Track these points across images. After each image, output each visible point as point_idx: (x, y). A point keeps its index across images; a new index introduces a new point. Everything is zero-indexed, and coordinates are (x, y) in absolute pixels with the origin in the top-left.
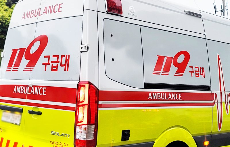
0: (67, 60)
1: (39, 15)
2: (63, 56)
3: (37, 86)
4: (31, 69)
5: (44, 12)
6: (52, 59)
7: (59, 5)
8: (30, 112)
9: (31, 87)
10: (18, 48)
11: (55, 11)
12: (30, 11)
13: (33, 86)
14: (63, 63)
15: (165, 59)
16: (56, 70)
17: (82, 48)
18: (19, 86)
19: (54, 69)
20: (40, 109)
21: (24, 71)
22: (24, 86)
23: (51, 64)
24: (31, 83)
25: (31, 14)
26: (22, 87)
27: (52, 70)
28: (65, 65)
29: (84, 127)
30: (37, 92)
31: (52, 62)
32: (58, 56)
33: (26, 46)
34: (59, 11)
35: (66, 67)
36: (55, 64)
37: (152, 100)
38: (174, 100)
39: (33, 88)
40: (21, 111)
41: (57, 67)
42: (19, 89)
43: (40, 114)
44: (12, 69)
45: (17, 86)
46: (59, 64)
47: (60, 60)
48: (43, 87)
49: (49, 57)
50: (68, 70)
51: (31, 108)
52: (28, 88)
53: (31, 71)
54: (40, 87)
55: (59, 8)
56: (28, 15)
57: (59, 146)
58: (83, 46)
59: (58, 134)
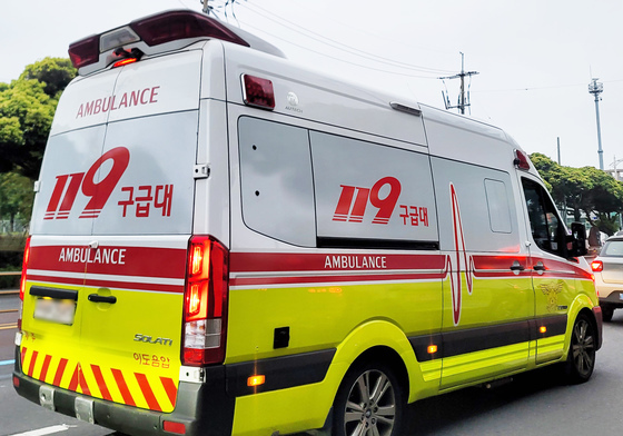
0: (168, 195)
1: (112, 109)
2: (159, 188)
3: (107, 248)
4: (96, 214)
5: (122, 103)
6: (138, 193)
7: (151, 90)
8: (93, 298)
9: (96, 250)
11: (144, 101)
12: (93, 102)
13: (99, 247)
14: (160, 201)
15: (356, 191)
16: (146, 215)
17: (197, 171)
18: (70, 247)
19: (142, 212)
20: (114, 292)
21: (80, 217)
22: (80, 247)
23: (136, 203)
24: (94, 241)
25: (96, 106)
26: (76, 249)
27: (138, 215)
28: (164, 205)
29: (200, 323)
30: (108, 258)
31: (137, 199)
32: (149, 188)
33: (85, 170)
34: (151, 101)
35: (166, 208)
36: (143, 204)
37: (332, 269)
38: (372, 268)
39: (98, 250)
40: (74, 296)
41: (147, 208)
42: (69, 255)
43: (112, 300)
44: (56, 215)
45: (66, 247)
46: (152, 203)
47: (153, 195)
48: (119, 248)
49: (131, 189)
50: (169, 215)
51: (94, 290)
52: (88, 252)
53: (95, 218)
54: (112, 248)
55: (152, 94)
56: (90, 108)
57: (150, 362)
58: (199, 167)
59: (149, 340)
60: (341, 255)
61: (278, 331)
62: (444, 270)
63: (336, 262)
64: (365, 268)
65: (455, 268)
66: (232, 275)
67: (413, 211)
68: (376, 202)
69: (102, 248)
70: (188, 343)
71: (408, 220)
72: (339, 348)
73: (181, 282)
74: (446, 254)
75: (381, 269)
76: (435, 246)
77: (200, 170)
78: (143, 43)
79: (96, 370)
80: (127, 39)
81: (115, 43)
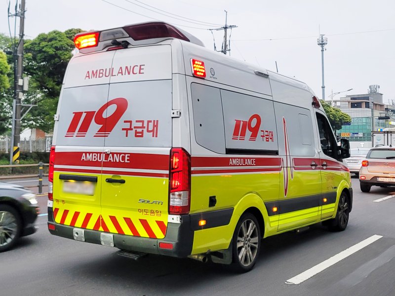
0: (156, 126)
1: (112, 75)
2: (149, 122)
3: (117, 154)
4: (106, 135)
5: (119, 73)
6: (134, 124)
7: (139, 66)
8: (109, 181)
9: (109, 154)
10: (84, 111)
11: (135, 72)
12: (97, 70)
13: (111, 153)
14: (151, 128)
15: (242, 123)
16: (142, 136)
17: (173, 113)
18: (89, 153)
19: (139, 135)
20: (123, 177)
21: (95, 136)
22: (97, 153)
23: (134, 130)
24: (107, 149)
25: (100, 73)
26: (94, 154)
27: (136, 136)
28: (153, 131)
30: (117, 159)
31: (135, 127)
32: (143, 122)
33: (96, 109)
34: (140, 73)
35: (154, 132)
36: (139, 130)
37: (232, 166)
38: (249, 165)
39: (111, 155)
40: (94, 180)
41: (142, 132)
42: (89, 157)
43: (123, 182)
44: (76, 135)
45: (86, 153)
46: (145, 130)
47: (145, 125)
48: (125, 154)
49: (130, 122)
50: (156, 136)
51: (110, 176)
52: (103, 155)
53: (106, 137)
54: (120, 154)
55: (140, 69)
57: (149, 213)
58: (175, 112)
59: (148, 202)
60: (236, 158)
61: (211, 198)
62: (281, 166)
63: (234, 162)
64: (246, 165)
65: (285, 166)
66: (192, 169)
67: (266, 133)
68: (251, 129)
69: (113, 154)
70: (172, 203)
71: (265, 138)
72: (235, 208)
73: (167, 172)
74: (282, 157)
75: (253, 165)
76: (276, 153)
77: (175, 113)
78: (131, 38)
79: (113, 219)
80: (121, 35)
81: (112, 37)
